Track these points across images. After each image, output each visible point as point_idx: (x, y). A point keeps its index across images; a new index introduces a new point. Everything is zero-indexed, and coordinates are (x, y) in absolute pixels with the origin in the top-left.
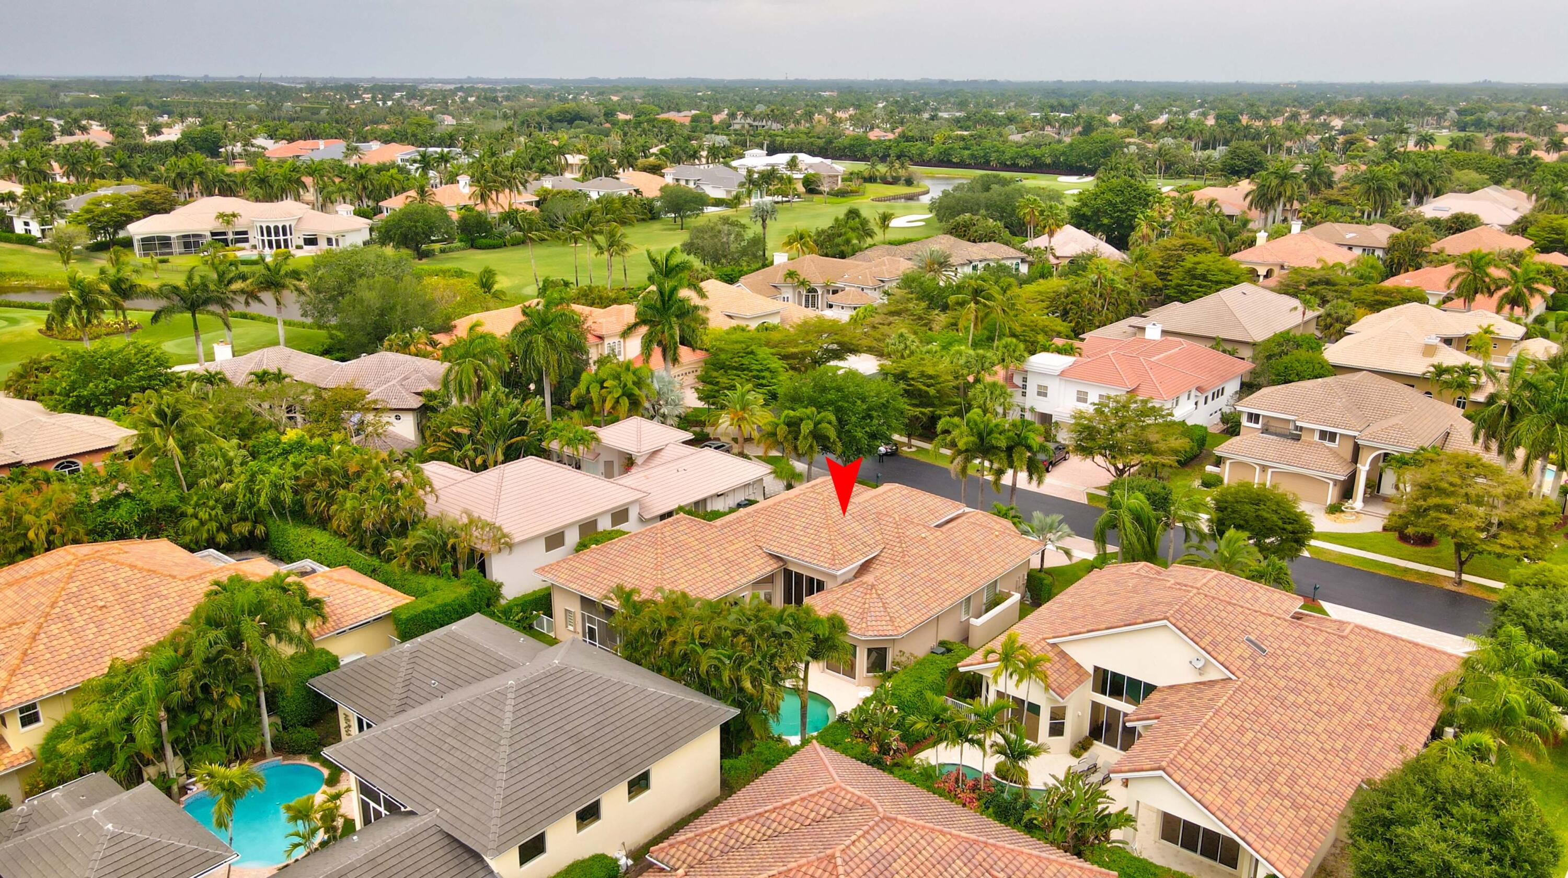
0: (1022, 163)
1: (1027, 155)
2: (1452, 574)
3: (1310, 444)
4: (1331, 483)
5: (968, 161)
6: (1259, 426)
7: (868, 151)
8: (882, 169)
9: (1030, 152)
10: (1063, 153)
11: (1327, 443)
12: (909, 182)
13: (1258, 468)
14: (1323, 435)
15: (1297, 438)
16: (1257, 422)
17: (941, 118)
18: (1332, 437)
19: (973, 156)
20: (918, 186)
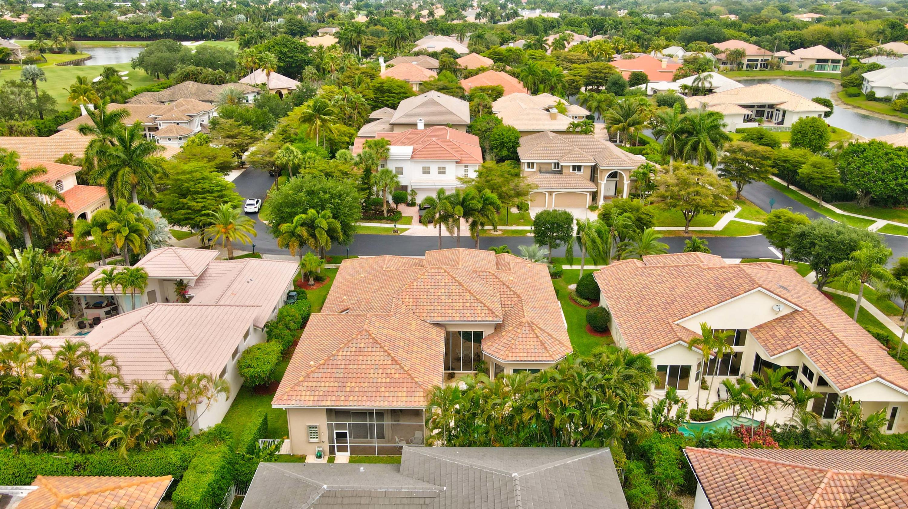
0: (142, 34)
1: (146, 29)
2: (684, 229)
3: (569, 174)
4: (588, 194)
5: (100, 35)
6: (534, 170)
7: (14, 31)
8: (49, 43)
9: (147, 27)
10: (172, 27)
11: (577, 173)
12: (73, 51)
13: (547, 194)
14: (574, 168)
15: (560, 172)
16: (533, 167)
17: (55, 6)
18: (579, 168)
19: (103, 32)
20: (82, 54)
